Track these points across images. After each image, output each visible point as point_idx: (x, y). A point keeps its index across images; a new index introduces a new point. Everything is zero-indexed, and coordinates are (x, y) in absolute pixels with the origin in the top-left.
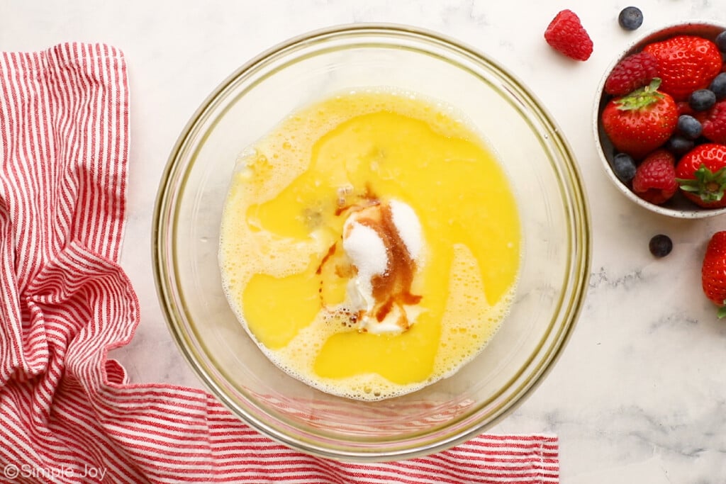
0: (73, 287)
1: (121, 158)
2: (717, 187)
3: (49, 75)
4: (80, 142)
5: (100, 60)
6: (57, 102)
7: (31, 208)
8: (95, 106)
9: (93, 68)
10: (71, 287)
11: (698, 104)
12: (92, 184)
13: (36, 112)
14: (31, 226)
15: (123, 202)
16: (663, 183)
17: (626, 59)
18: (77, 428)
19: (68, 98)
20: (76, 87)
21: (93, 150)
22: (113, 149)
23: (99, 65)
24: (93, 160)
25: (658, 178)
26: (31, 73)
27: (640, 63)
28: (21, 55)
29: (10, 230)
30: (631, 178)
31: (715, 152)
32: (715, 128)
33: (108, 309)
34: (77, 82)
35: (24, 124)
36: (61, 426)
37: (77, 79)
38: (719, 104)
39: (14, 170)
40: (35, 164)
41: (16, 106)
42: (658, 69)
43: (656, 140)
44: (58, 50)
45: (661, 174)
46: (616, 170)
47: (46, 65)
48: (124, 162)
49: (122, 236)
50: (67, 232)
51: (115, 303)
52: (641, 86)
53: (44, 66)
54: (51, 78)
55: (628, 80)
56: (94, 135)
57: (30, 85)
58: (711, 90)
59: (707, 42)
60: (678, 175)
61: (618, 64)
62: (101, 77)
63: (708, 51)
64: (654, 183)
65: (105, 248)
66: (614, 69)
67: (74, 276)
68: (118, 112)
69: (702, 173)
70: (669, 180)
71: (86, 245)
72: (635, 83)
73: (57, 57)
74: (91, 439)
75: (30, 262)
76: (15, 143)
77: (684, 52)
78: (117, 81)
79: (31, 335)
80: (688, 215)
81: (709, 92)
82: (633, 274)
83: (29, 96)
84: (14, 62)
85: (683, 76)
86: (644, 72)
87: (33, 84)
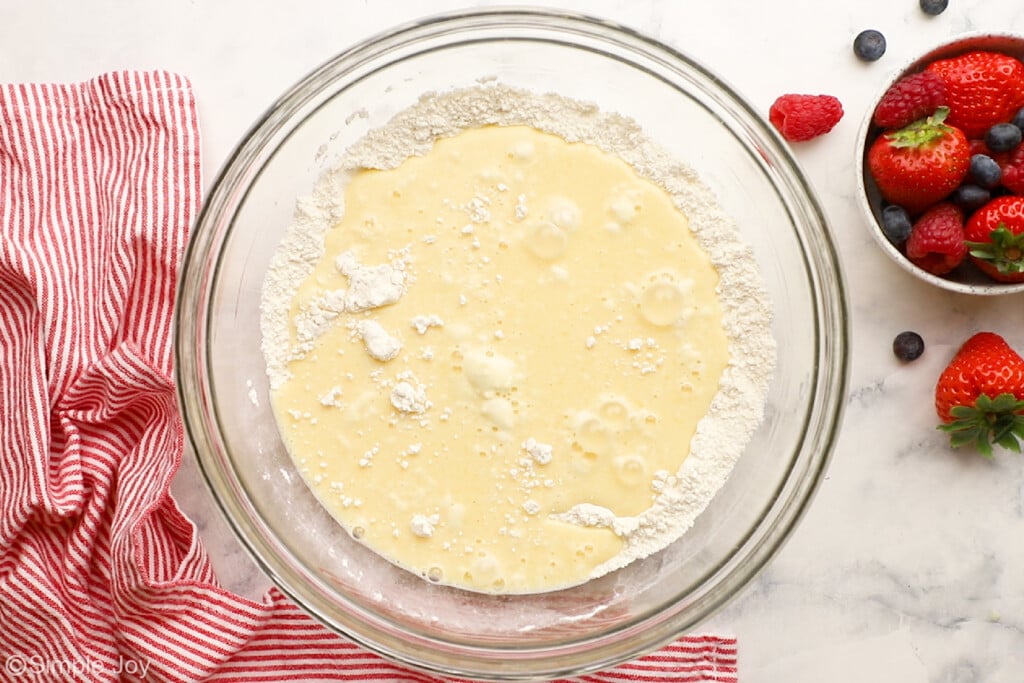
0: (117, 403)
2: (1018, 254)
3: (91, 115)
4: (136, 204)
5: (160, 95)
6: (102, 150)
7: (64, 292)
8: (156, 156)
9: (151, 105)
10: (114, 402)
11: (997, 143)
12: (154, 262)
13: (74, 164)
14: (65, 316)
16: (948, 246)
17: (903, 80)
19: (118, 144)
20: (128, 130)
21: (155, 216)
22: (182, 213)
23: (159, 100)
24: (155, 228)
25: (941, 239)
26: (68, 112)
27: (921, 85)
28: (54, 87)
29: (37, 323)
30: (905, 238)
31: (1018, 207)
32: (1020, 175)
34: (129, 124)
35: (57, 180)
37: (129, 120)
39: (43, 240)
40: (72, 232)
41: (47, 155)
42: (945, 94)
43: (940, 188)
44: (104, 82)
45: (945, 234)
46: (885, 228)
47: (88, 100)
52: (923, 116)
53: (85, 103)
54: (94, 119)
55: (906, 107)
56: (155, 195)
57: (66, 128)
58: (1016, 124)
59: (1011, 61)
60: (967, 237)
61: (892, 87)
62: (163, 118)
63: (1013, 71)
64: (936, 245)
66: (886, 93)
67: (118, 388)
68: (186, 164)
69: (1000, 235)
70: (955, 242)
72: (914, 112)
73: (103, 91)
75: (64, 364)
76: (45, 205)
77: (981, 73)
78: (184, 122)
79: (62, 463)
80: (980, 290)
81: (1013, 127)
82: (872, 385)
83: (65, 143)
84: (46, 97)
85: (979, 105)
86: (927, 98)
87: (70, 126)
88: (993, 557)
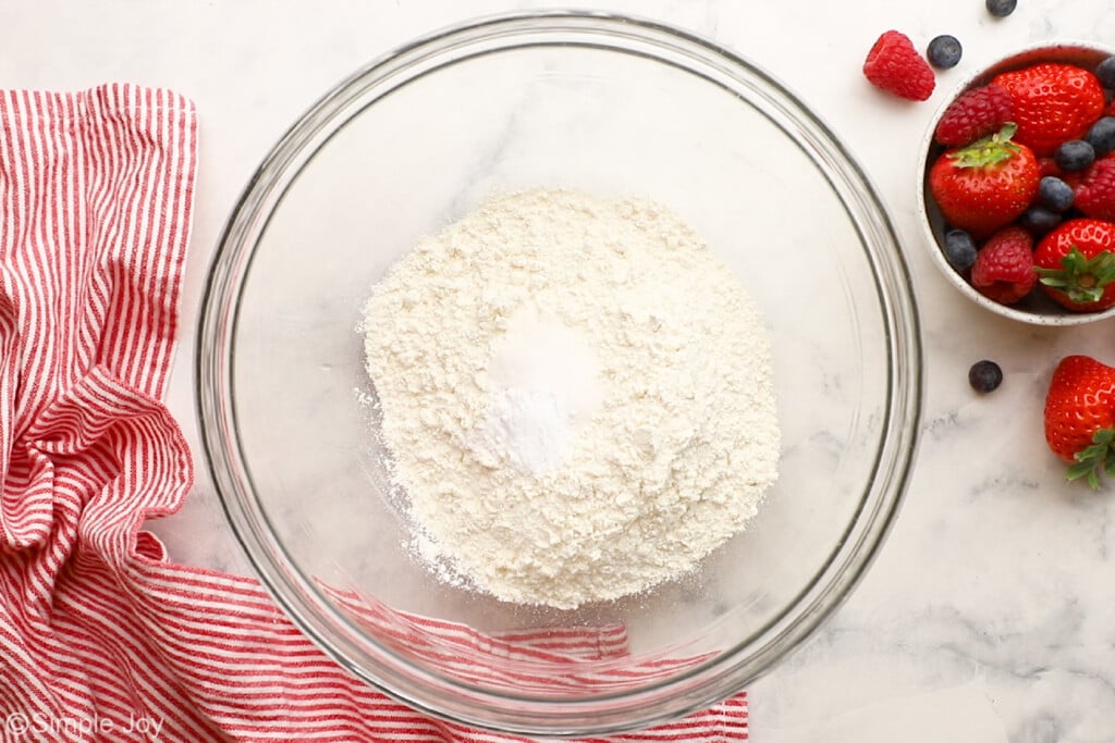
0: (95, 433)
1: (175, 255)
2: (1092, 281)
3: (86, 127)
4: (118, 227)
5: (160, 113)
6: (95, 166)
7: (48, 316)
8: (146, 177)
9: (148, 122)
10: (91, 432)
11: (1068, 161)
12: (131, 288)
13: (65, 179)
14: (46, 342)
15: (173, 316)
16: (1016, 274)
17: (967, 94)
18: (97, 626)
19: (111, 161)
20: (122, 147)
21: (136, 240)
22: (166, 241)
23: (158, 118)
24: (134, 253)
25: (1008, 266)
26: (62, 122)
27: (986, 100)
28: (48, 95)
29: (16, 344)
30: (969, 265)
31: (1092, 231)
32: (1093, 196)
33: (145, 462)
34: (125, 140)
35: (45, 195)
36: (75, 623)
37: (125, 136)
38: (1099, 163)
39: (27, 260)
40: (57, 253)
41: (36, 168)
42: (1012, 109)
43: (1007, 211)
44: (102, 93)
45: (1013, 261)
46: (948, 254)
47: (83, 111)
48: (180, 261)
49: (170, 362)
50: (93, 352)
51: (155, 454)
52: (989, 133)
53: (80, 114)
54: (89, 132)
55: (970, 124)
56: (139, 218)
57: (58, 140)
58: (1089, 141)
59: (1083, 73)
60: (1037, 262)
61: (955, 101)
62: (160, 136)
63: (1085, 85)
64: (1003, 274)
65: (144, 378)
66: (948, 109)
67: (97, 418)
68: (178, 189)
69: (1072, 261)
70: (1024, 270)
71: (118, 375)
72: (978, 129)
73: (100, 102)
74: (116, 643)
75: (40, 393)
76: (31, 222)
77: (1050, 86)
78: (181, 144)
80: (1050, 321)
81: (1085, 144)
82: (946, 417)
83: (56, 156)
84: (38, 105)
85: (1048, 121)
86: (992, 114)
87: (63, 138)
88: (1075, 602)
